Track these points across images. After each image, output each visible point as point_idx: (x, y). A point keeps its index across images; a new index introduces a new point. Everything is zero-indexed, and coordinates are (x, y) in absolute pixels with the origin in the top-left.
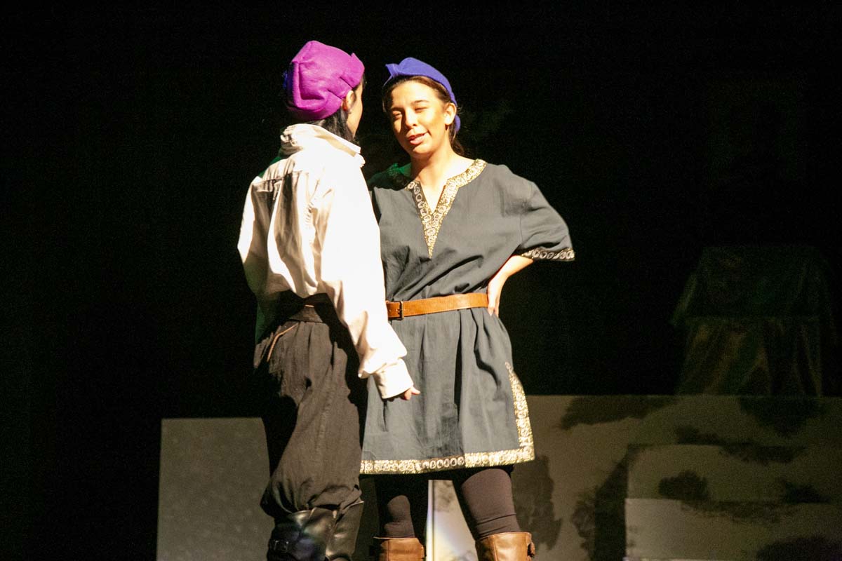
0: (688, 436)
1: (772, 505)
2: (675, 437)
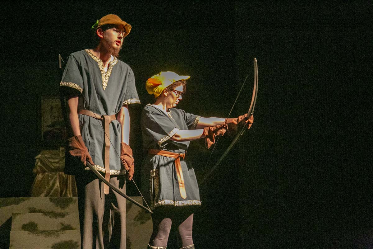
0: (33, 210)
1: (57, 231)
2: (28, 211)
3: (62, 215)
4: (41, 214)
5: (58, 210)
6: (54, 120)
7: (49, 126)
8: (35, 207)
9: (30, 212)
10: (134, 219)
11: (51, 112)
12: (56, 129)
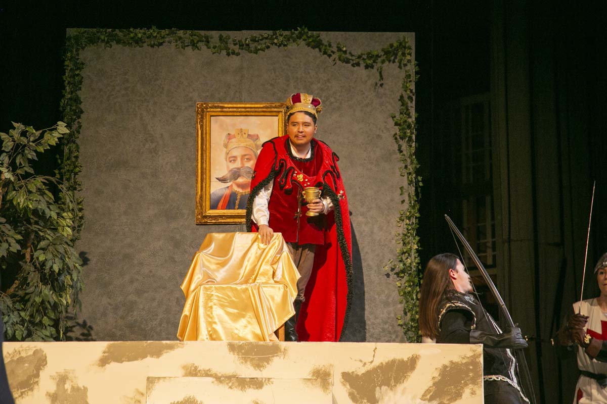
0: (192, 372)
2: (182, 372)
3: (257, 383)
4: (210, 379)
5: (248, 371)
6: (233, 166)
7: (223, 180)
8: (196, 365)
9: (186, 375)
10: (423, 396)
11: (226, 146)
12: (239, 186)
